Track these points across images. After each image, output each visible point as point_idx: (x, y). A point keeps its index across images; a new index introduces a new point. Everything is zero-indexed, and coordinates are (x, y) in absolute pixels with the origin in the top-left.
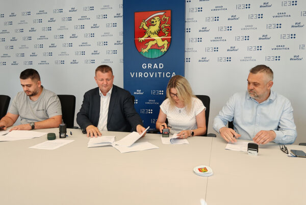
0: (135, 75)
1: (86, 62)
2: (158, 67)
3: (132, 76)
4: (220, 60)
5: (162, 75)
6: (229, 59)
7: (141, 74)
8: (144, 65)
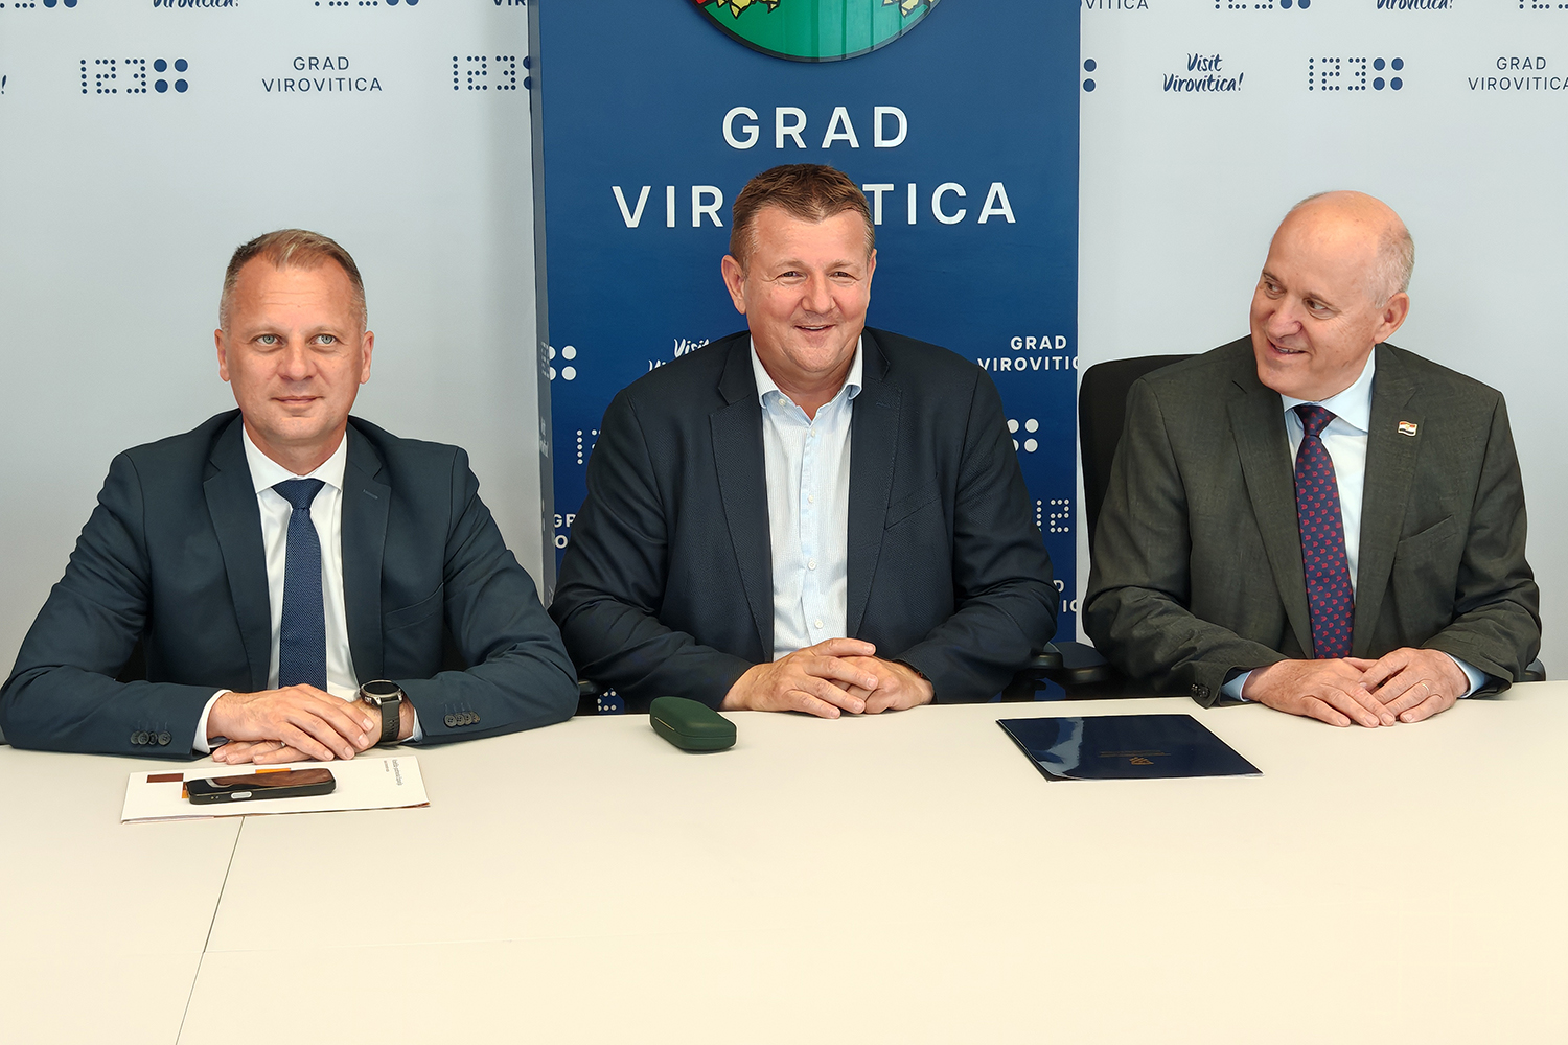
0: (656, 204)
1: (98, 78)
2: (864, 129)
3: (632, 222)
4: (1324, 76)
5: (894, 202)
6: (1387, 74)
7: (707, 199)
8: (741, 121)
